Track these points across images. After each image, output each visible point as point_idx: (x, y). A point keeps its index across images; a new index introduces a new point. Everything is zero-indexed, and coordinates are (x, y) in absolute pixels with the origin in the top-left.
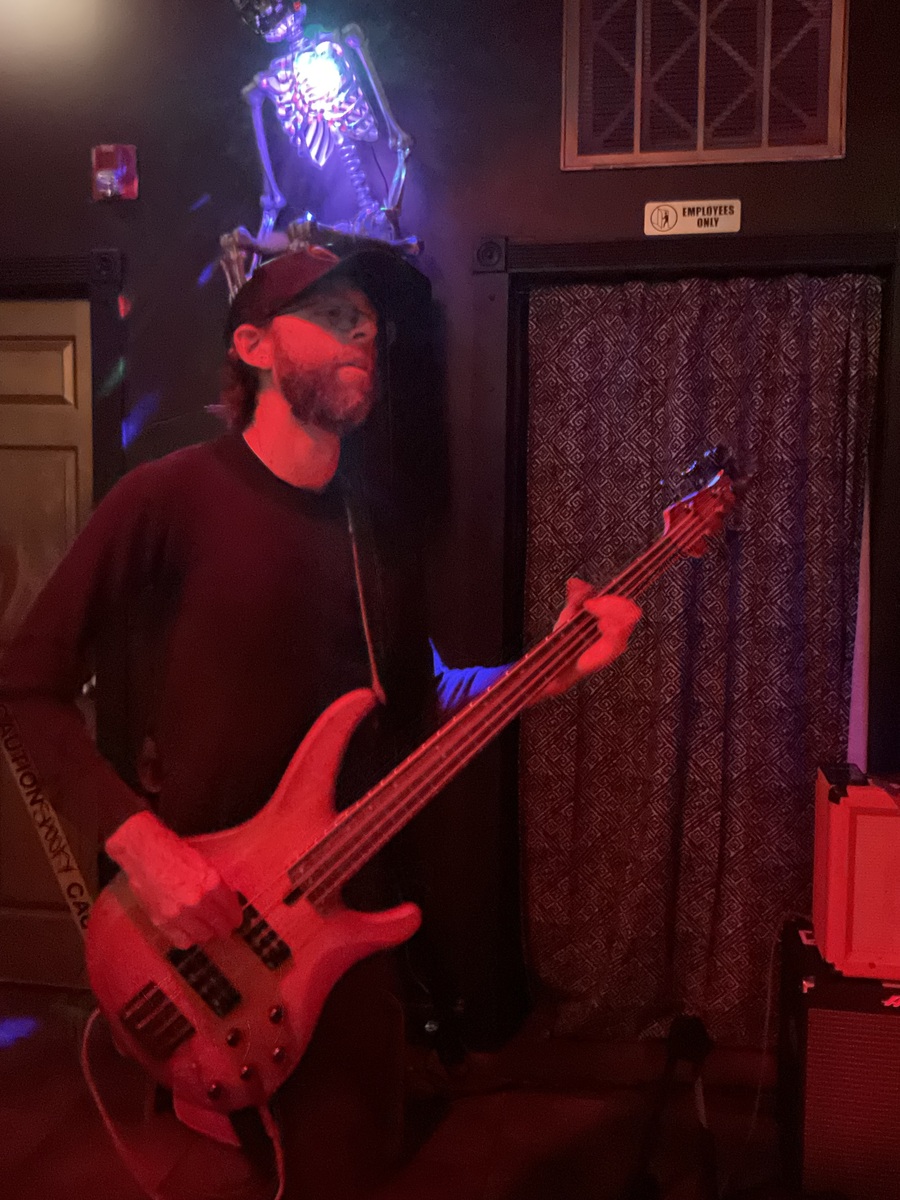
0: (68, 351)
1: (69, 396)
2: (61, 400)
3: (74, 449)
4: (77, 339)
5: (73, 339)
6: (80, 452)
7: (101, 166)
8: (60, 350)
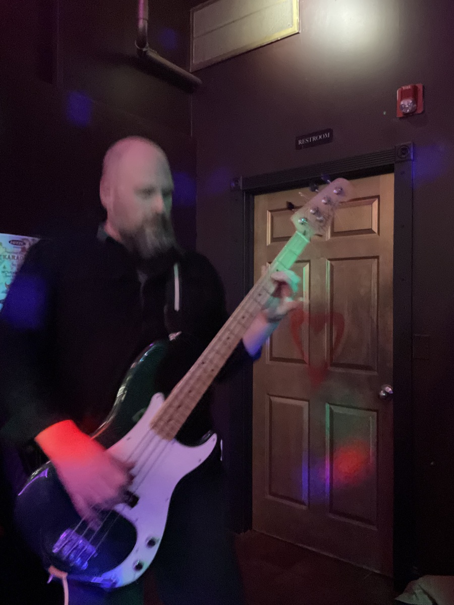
0: (376, 203)
1: (375, 229)
2: (370, 231)
3: (377, 257)
4: (381, 197)
5: (378, 197)
6: (380, 259)
7: (402, 98)
8: (371, 204)
